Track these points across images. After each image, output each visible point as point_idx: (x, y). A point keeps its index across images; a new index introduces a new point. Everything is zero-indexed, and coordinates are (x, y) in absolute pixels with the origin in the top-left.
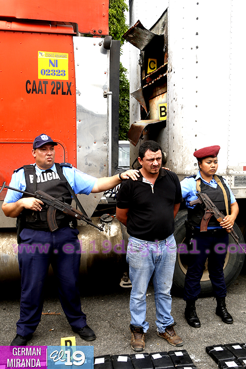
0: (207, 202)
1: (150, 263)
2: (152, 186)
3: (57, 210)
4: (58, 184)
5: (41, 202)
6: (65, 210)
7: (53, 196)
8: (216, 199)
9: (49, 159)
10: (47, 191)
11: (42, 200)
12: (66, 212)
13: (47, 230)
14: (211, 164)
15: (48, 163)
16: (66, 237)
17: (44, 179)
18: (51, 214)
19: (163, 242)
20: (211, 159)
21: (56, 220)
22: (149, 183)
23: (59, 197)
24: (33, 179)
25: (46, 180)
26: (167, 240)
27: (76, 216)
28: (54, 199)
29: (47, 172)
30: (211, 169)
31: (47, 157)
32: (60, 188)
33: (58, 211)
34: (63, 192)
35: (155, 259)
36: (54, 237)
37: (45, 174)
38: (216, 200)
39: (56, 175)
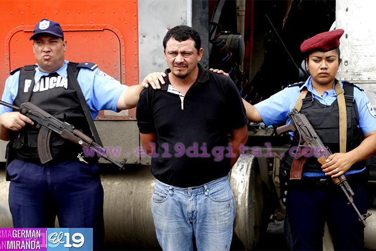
0: (303, 128)
1: (179, 223)
2: (182, 99)
3: (53, 132)
4: (60, 93)
5: (29, 121)
6: (64, 132)
7: (50, 112)
8: (321, 123)
9: (46, 57)
10: (41, 104)
11: (31, 116)
12: (64, 137)
13: (37, 161)
14: (320, 63)
15: (46, 62)
16: (70, 175)
17: (44, 87)
18: (43, 137)
19: (199, 189)
20: (320, 54)
21: (51, 147)
22: (177, 93)
23: (59, 114)
24: (29, 86)
25: (47, 88)
26: (206, 187)
27: (81, 142)
28: (48, 115)
29: (50, 76)
30: (320, 71)
31: (43, 54)
32: (62, 100)
33: (54, 134)
34: (68, 106)
35: (186, 216)
36: (48, 173)
37: (47, 79)
38: (322, 126)
39: (61, 81)
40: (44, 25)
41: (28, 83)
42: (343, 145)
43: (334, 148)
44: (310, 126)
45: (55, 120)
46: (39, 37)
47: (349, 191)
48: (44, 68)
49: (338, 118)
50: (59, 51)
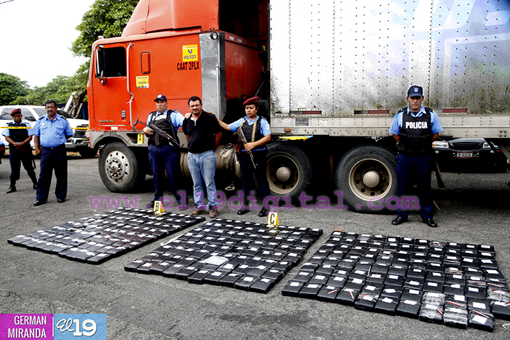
2: (195, 122)
3: (160, 135)
4: (163, 121)
5: (153, 131)
7: (160, 128)
9: (160, 108)
10: (157, 125)
17: (159, 119)
20: (247, 106)
21: (159, 140)
23: (162, 128)
26: (203, 154)
29: (161, 114)
31: (159, 106)
36: (159, 149)
37: (160, 116)
38: (247, 133)
39: (164, 117)
40: (159, 96)
41: (154, 117)
42: (253, 140)
43: (249, 141)
44: (243, 133)
45: (160, 130)
46: (157, 100)
47: (252, 156)
48: (160, 111)
49: (252, 130)
50: (164, 105)
